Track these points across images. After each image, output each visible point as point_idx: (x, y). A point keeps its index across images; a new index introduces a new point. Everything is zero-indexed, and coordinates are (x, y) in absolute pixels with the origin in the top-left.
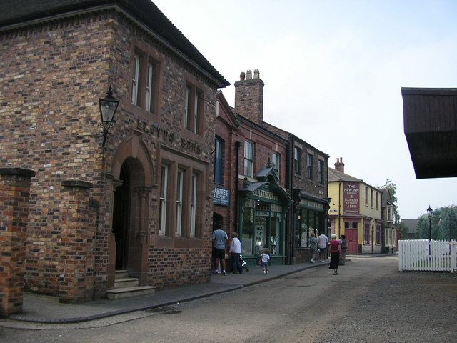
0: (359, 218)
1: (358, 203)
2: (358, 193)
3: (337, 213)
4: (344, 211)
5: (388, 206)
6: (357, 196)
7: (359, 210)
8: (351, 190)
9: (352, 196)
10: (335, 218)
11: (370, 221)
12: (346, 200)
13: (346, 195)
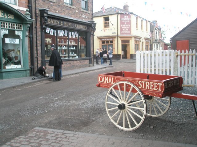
0: (131, 37)
1: (130, 27)
2: (130, 21)
3: (116, 34)
4: (121, 33)
5: (155, 30)
6: (129, 23)
7: (130, 32)
8: (125, 19)
9: (126, 23)
10: (115, 38)
11: (140, 39)
12: (122, 25)
13: (122, 23)
